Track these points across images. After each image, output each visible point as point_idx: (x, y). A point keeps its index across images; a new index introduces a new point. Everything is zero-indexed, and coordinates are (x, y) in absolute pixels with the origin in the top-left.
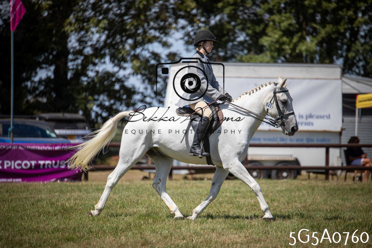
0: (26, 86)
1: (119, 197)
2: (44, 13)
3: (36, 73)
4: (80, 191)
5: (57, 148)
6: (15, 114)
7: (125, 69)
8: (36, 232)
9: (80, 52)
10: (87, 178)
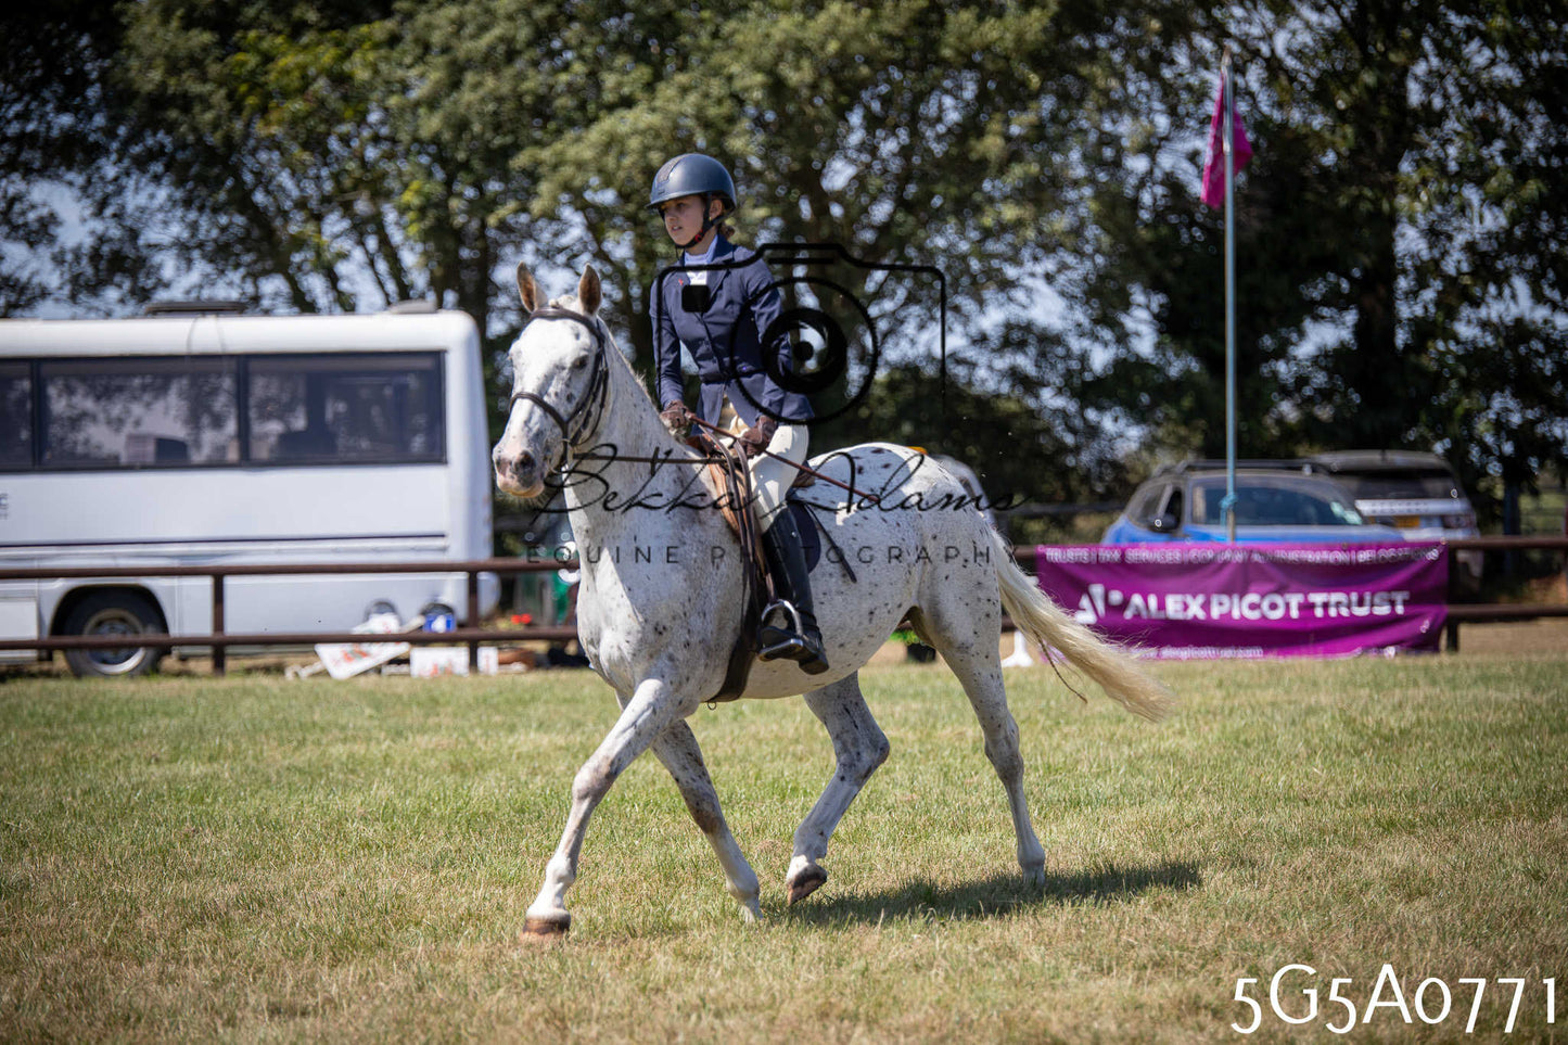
0: (1275, 374)
2: (1324, 156)
3: (1302, 334)
4: (1434, 683)
5: (1364, 556)
6: (1239, 456)
9: (1432, 269)
10: (1454, 644)
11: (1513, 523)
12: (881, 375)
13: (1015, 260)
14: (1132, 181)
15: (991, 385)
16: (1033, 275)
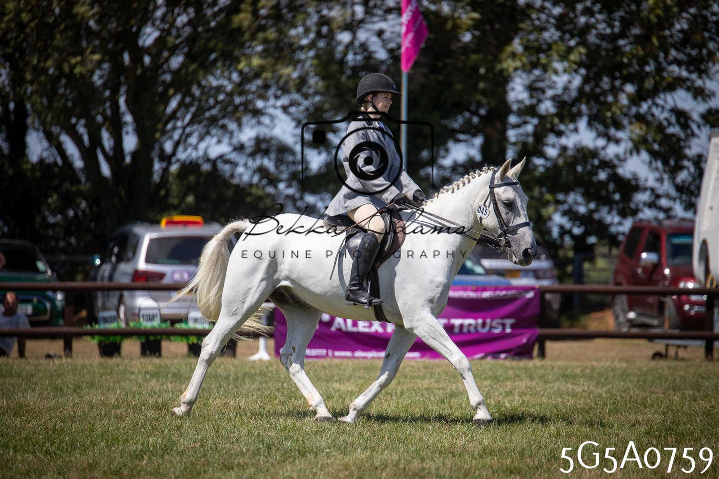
0: (429, 176)
1: (608, 392)
2: (464, 36)
3: (447, 151)
4: (531, 378)
5: (486, 295)
7: (617, 141)
8: (450, 456)
9: (531, 111)
10: (542, 354)
11: (579, 277)
12: (174, 168)
13: (263, 97)
14: (340, 48)
15: (246, 178)
16: (275, 107)
